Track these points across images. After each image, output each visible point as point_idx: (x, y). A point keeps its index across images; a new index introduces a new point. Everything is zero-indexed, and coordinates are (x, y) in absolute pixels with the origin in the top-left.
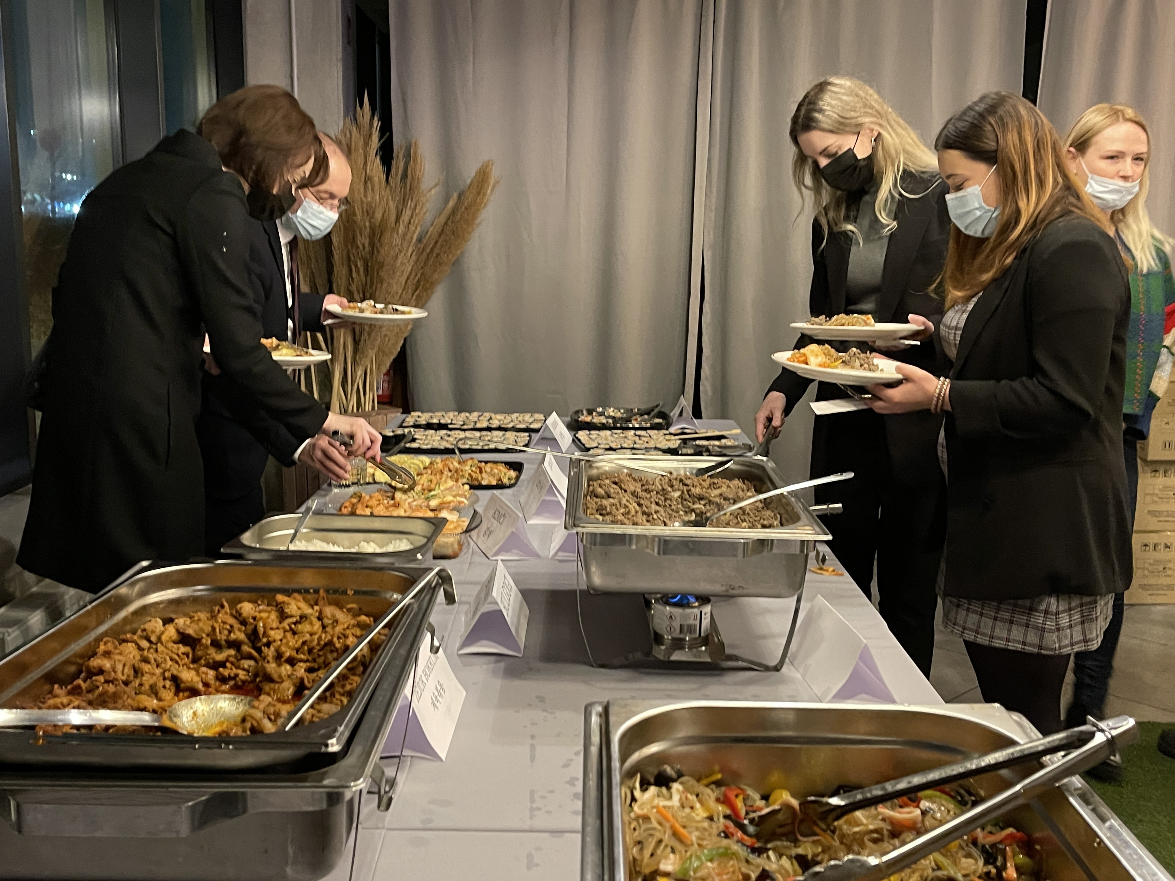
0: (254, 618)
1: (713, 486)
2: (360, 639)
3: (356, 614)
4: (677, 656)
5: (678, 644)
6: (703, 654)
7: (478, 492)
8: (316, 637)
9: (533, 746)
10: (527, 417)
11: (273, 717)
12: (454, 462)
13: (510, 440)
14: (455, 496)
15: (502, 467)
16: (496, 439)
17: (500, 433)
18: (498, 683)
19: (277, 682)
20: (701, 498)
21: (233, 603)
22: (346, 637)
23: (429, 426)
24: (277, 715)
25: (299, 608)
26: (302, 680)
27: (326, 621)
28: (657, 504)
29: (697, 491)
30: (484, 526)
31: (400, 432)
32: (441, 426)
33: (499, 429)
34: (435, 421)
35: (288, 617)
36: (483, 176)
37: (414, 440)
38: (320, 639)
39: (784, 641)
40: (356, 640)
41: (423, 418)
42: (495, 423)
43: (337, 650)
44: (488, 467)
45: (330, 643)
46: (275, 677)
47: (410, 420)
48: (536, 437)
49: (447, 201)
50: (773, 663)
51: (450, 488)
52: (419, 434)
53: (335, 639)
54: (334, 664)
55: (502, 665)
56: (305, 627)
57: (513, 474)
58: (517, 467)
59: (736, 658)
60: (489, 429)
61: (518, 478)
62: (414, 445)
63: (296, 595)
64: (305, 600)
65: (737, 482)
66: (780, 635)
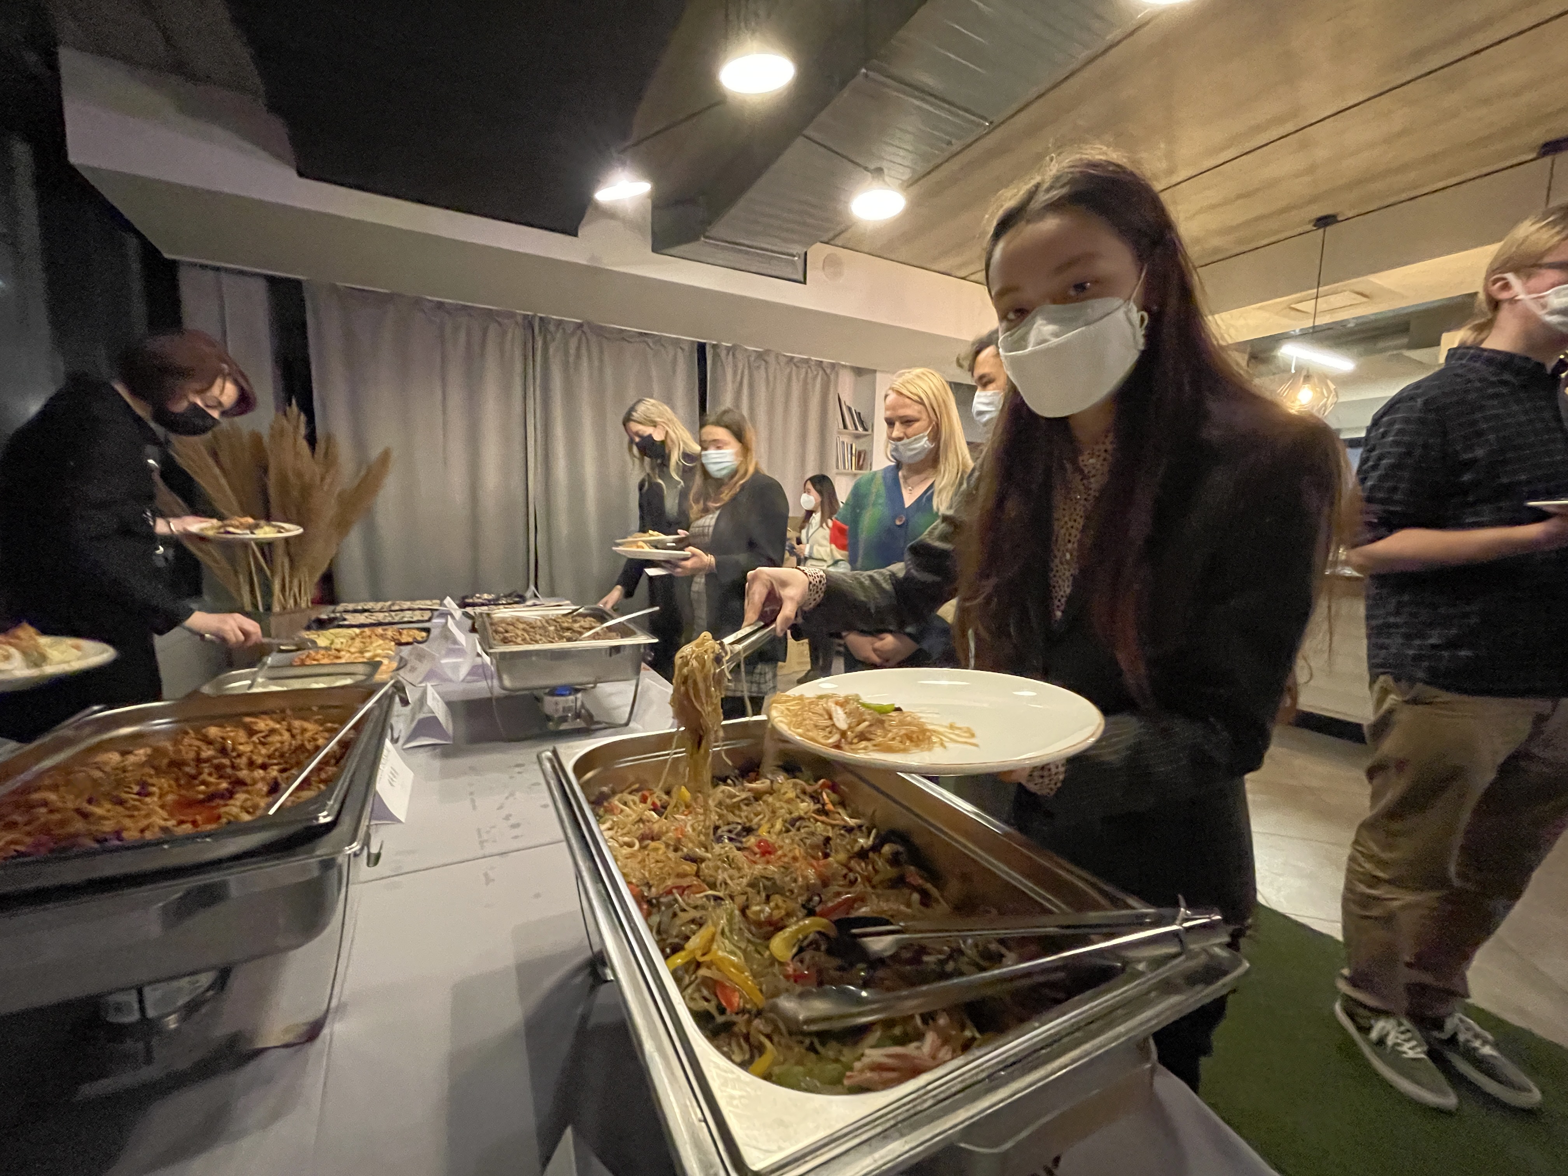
0: (223, 738)
1: (575, 621)
2: (329, 740)
3: (321, 723)
4: (564, 727)
5: (564, 719)
6: (580, 723)
7: (402, 648)
8: (287, 744)
9: (473, 801)
10: (428, 602)
11: (251, 810)
12: (379, 630)
13: (417, 616)
14: (383, 650)
15: (416, 632)
16: (407, 616)
17: (410, 612)
18: (437, 763)
19: (251, 785)
20: (568, 629)
21: (197, 731)
22: (315, 740)
23: (355, 611)
24: (256, 807)
25: (267, 725)
26: (275, 779)
27: (295, 731)
28: (541, 635)
29: (566, 625)
30: (408, 666)
31: (332, 615)
32: (365, 611)
33: (409, 609)
34: (360, 608)
35: (257, 732)
36: (386, 456)
37: (345, 620)
38: (291, 744)
39: (628, 709)
40: (325, 742)
41: (351, 607)
42: (405, 607)
43: (308, 751)
44: (405, 632)
45: (302, 746)
46: (248, 781)
47: (340, 608)
48: (436, 613)
49: (359, 471)
50: (623, 721)
51: (380, 645)
52: (347, 616)
53: (306, 743)
54: (306, 762)
55: (438, 750)
56: (276, 738)
57: (424, 634)
58: (427, 630)
59: (598, 723)
60: (402, 610)
61: (428, 636)
62: (346, 623)
63: (264, 716)
64: (272, 719)
65: (589, 619)
66: (626, 705)
